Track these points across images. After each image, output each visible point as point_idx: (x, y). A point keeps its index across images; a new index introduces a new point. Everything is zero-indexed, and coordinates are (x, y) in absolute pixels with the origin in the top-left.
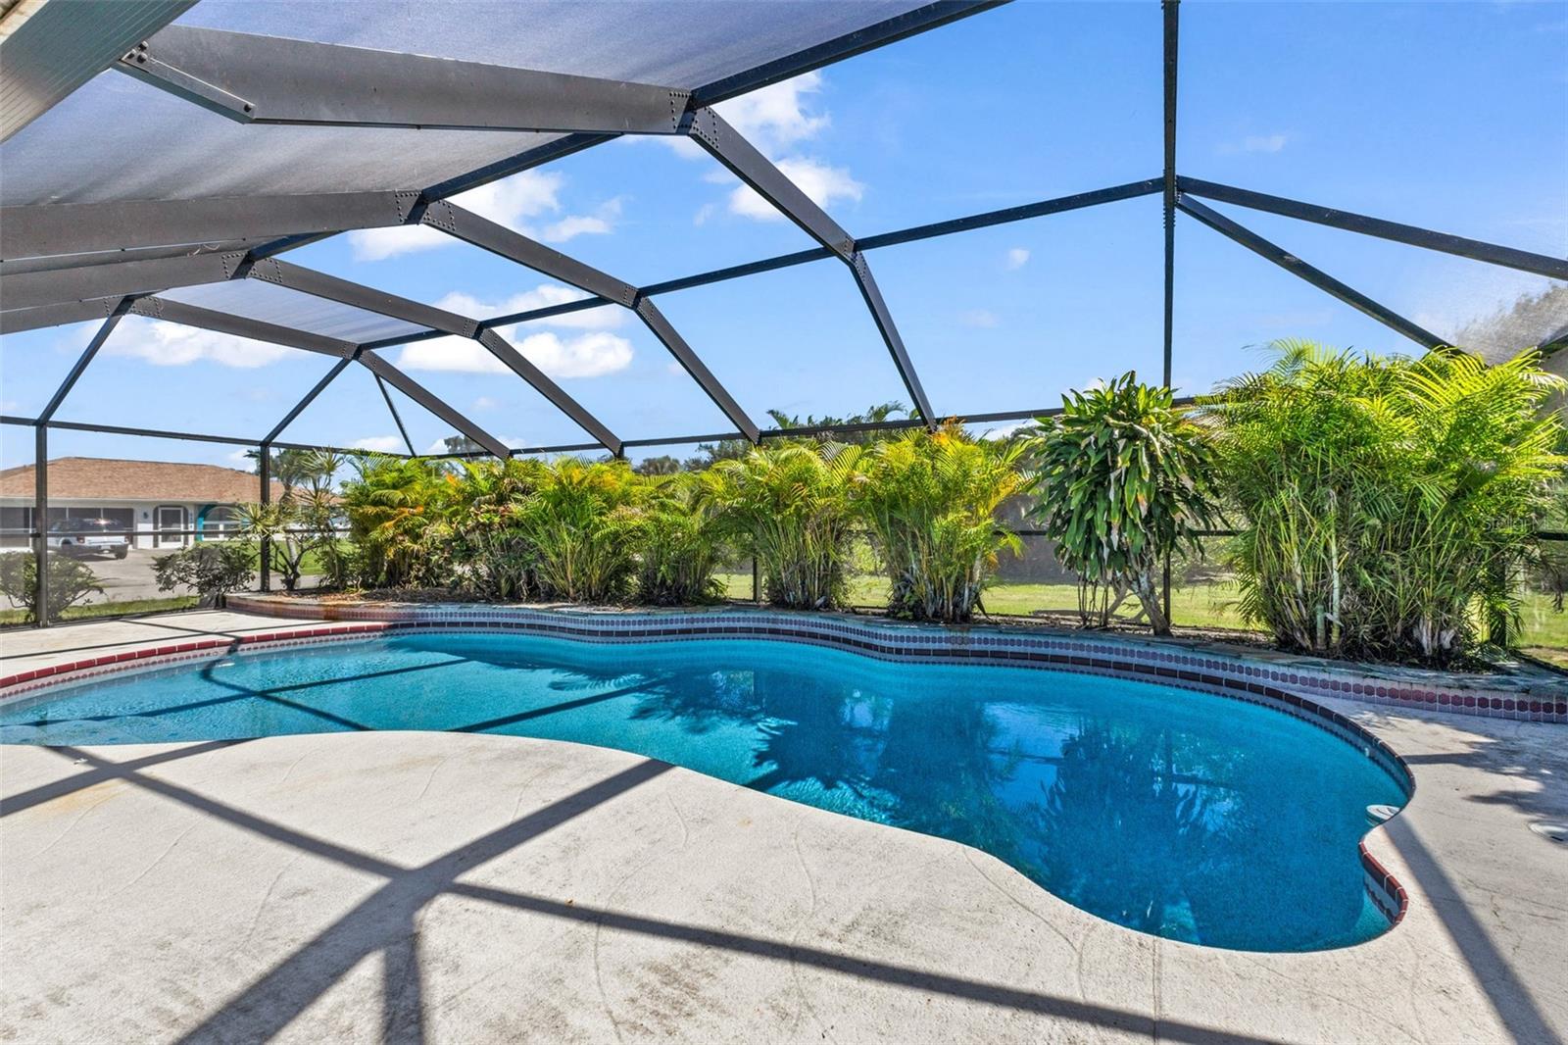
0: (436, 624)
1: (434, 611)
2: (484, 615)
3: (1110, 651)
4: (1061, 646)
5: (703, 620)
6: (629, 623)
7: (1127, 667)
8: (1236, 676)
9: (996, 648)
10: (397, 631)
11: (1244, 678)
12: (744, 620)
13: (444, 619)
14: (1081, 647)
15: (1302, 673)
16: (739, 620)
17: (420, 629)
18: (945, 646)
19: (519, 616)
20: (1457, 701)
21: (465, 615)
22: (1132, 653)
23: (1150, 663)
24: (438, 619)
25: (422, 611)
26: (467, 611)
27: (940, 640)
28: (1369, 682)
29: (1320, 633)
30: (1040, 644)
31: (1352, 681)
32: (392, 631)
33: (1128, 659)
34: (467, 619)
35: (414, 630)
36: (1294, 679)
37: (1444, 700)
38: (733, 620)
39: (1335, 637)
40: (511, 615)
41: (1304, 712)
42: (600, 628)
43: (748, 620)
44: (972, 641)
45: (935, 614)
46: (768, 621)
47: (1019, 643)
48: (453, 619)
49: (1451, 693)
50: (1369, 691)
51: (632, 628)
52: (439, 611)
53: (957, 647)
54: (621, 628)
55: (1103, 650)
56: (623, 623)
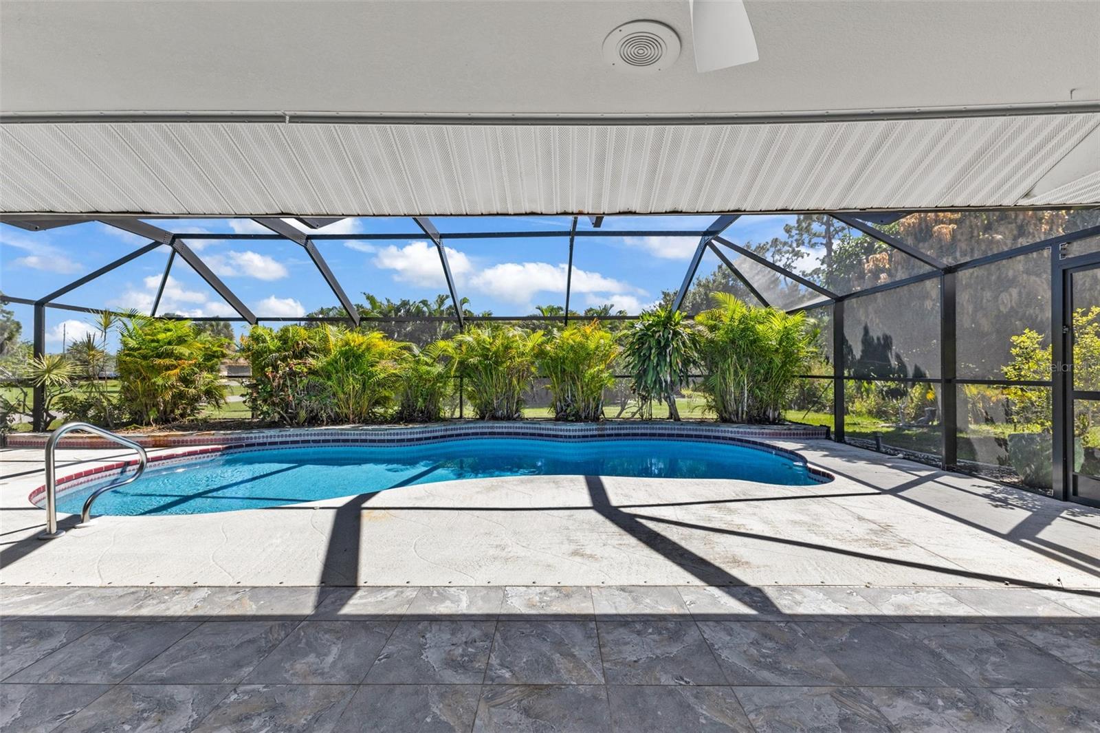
0: (259, 444)
1: (257, 435)
2: (297, 435)
3: (665, 429)
4: (644, 428)
5: (452, 429)
6: (414, 433)
7: (672, 435)
8: (717, 434)
9: (616, 432)
10: (231, 451)
11: (720, 434)
12: (474, 428)
13: (265, 440)
14: (653, 429)
15: (741, 430)
16: (471, 428)
17: (248, 449)
18: (595, 433)
19: (325, 434)
20: (787, 434)
21: (282, 436)
22: (675, 429)
23: (682, 432)
24: (261, 441)
25: (248, 435)
26: (284, 433)
27: (593, 430)
28: (763, 430)
29: (740, 415)
30: (635, 429)
31: (757, 431)
32: (228, 451)
33: (673, 432)
34: (284, 439)
35: (243, 449)
36: (738, 432)
37: (784, 434)
38: (468, 428)
39: (744, 416)
40: (318, 435)
41: (744, 444)
42: (396, 437)
43: (476, 428)
44: (607, 429)
45: (585, 417)
46: (488, 427)
47: (627, 429)
48: (273, 440)
49: (786, 432)
50: (763, 434)
51: (416, 436)
52: (261, 435)
53: (600, 433)
54: (409, 437)
55: (662, 429)
56: (411, 433)
